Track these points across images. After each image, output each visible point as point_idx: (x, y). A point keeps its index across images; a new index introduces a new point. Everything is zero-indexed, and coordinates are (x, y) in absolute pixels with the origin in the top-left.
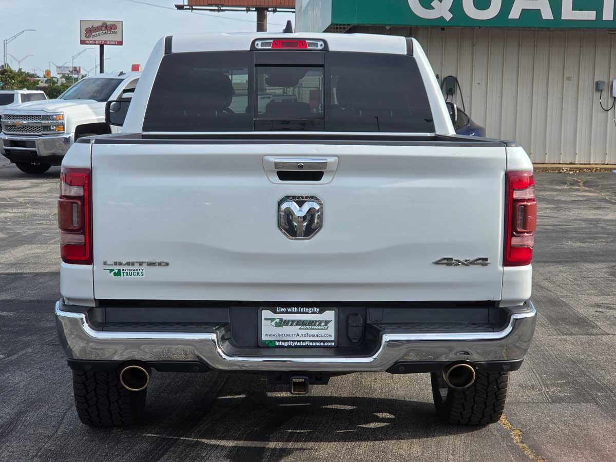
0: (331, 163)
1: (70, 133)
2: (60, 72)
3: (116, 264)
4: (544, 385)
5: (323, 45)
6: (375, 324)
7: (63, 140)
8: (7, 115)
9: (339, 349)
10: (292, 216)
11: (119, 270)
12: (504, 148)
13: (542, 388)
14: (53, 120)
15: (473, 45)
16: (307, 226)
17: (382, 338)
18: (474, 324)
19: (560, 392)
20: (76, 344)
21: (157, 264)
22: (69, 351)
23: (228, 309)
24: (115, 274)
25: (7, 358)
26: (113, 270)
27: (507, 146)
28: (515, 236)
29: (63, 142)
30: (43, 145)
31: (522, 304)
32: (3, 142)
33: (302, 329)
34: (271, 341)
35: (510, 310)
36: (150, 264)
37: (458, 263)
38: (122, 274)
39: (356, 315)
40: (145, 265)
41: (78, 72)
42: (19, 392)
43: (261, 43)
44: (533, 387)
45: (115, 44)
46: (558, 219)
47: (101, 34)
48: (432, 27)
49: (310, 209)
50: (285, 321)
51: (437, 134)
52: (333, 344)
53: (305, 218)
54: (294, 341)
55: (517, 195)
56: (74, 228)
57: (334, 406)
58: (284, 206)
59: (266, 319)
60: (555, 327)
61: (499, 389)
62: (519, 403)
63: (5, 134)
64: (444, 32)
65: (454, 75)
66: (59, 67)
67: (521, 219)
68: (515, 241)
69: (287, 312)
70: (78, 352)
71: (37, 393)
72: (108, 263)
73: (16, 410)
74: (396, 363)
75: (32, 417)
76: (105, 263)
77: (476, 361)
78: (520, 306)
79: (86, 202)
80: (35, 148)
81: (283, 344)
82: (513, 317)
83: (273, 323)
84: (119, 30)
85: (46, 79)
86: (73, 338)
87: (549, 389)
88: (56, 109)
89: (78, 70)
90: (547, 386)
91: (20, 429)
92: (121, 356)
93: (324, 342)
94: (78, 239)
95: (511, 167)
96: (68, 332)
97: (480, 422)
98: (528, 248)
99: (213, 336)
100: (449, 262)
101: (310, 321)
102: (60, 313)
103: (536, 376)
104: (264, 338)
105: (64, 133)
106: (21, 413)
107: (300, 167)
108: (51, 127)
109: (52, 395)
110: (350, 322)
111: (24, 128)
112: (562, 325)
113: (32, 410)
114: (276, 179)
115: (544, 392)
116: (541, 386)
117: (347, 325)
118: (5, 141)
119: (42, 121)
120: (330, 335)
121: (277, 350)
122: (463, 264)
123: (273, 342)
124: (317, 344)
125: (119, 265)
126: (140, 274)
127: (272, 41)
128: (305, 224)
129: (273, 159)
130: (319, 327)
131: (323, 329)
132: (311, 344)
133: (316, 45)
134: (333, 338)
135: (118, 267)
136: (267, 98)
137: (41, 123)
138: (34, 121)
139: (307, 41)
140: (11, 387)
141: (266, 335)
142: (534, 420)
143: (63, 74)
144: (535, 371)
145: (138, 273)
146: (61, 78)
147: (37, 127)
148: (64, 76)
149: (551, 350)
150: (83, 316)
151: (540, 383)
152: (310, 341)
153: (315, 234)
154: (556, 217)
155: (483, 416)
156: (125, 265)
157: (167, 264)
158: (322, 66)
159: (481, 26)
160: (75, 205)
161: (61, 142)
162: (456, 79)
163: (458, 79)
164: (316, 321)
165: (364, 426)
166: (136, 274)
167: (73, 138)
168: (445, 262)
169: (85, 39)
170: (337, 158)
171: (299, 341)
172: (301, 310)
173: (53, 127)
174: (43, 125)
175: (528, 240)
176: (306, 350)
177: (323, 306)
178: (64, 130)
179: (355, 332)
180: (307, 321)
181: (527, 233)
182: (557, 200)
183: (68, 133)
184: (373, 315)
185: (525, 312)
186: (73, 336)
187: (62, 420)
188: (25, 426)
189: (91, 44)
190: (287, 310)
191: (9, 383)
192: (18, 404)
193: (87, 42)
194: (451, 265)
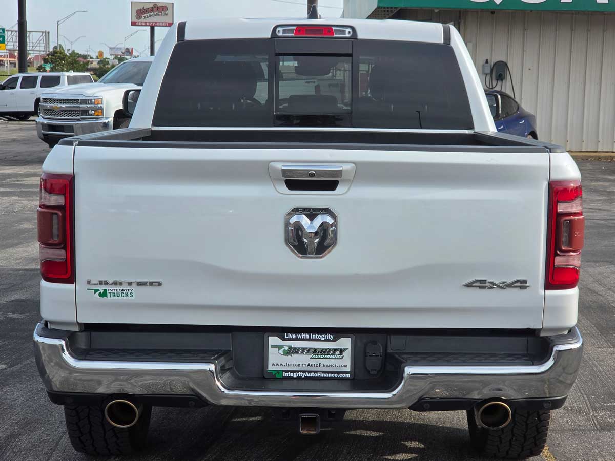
0: (347, 171)
1: (108, 118)
2: (113, 53)
3: (101, 283)
4: (592, 408)
5: (351, 32)
6: (396, 353)
7: (102, 125)
8: (45, 99)
9: (357, 382)
10: (302, 231)
11: (105, 290)
12: (547, 153)
13: (590, 413)
14: (92, 104)
15: (525, 29)
16: (319, 243)
17: (403, 371)
18: (510, 355)
19: (610, 417)
20: (56, 373)
21: (148, 284)
22: (47, 382)
23: (230, 335)
24: (100, 295)
25: (9, 369)
26: (98, 290)
27: (550, 152)
28: (559, 255)
29: (102, 127)
30: (81, 129)
31: (566, 333)
32: (41, 126)
33: (314, 358)
34: (278, 372)
35: (552, 340)
36: (140, 284)
37: (492, 286)
38: (108, 295)
39: (375, 343)
40: (134, 285)
41: (130, 53)
42: (15, 411)
43: (283, 30)
44: (579, 411)
45: (166, 26)
46: (610, 213)
47: (152, 15)
48: (482, 11)
49: (323, 224)
50: (295, 349)
51: (476, 131)
52: (348, 376)
53: (316, 233)
54: (304, 372)
55: (562, 208)
56: (55, 242)
57: (359, 432)
58: (294, 219)
59: (273, 346)
60: (605, 337)
61: (540, 420)
62: (563, 431)
63: (44, 118)
64: (495, 15)
65: (504, 60)
66: (111, 49)
67: (566, 236)
68: (559, 261)
69: (297, 339)
70: (58, 383)
71: (35, 411)
72: (92, 282)
73: (8, 433)
74: (421, 399)
75: (25, 440)
76: (89, 282)
77: (513, 398)
78: (564, 335)
79: (67, 213)
80: (73, 132)
81: (292, 375)
82: (556, 349)
83: (281, 351)
84: (169, 12)
85: (99, 60)
86: (52, 367)
87: (598, 413)
88: (95, 93)
89: (131, 51)
90: (595, 409)
91: (8, 456)
92: (107, 388)
93: (338, 373)
94: (58, 254)
95: (556, 176)
96: (47, 359)
97: (519, 455)
98: (574, 269)
99: (211, 367)
100: (482, 285)
101: (323, 349)
102: (37, 338)
103: (583, 397)
104: (270, 368)
105: (102, 117)
106: (12, 437)
107: (312, 175)
108: (90, 111)
109: (50, 414)
110: (368, 351)
111: (62, 112)
112: (613, 336)
113: (25, 432)
114: (284, 188)
115: (592, 416)
116: (589, 409)
117: (365, 354)
118: (43, 124)
119: (81, 106)
120: (346, 366)
121: (285, 382)
122: (498, 286)
123: (281, 372)
124: (330, 375)
125: (105, 284)
126: (129, 295)
127: (295, 28)
128: (317, 240)
129: (280, 166)
130: (333, 357)
131: (337, 359)
132: (323, 375)
133: (344, 32)
134: (348, 369)
135: (104, 287)
136: (312, 82)
137: (79, 107)
138: (73, 105)
139: (334, 28)
140: (8, 404)
141: (273, 365)
142: (581, 452)
143: (115, 55)
144: (582, 392)
145: (126, 294)
146: (114, 59)
147: (76, 111)
148: (116, 57)
149: (601, 366)
150: (63, 343)
151: (587, 406)
152: (323, 372)
153: (329, 252)
154: (608, 211)
155: (523, 450)
156: (112, 284)
157: (160, 284)
158: (350, 55)
159: (532, 9)
160: (55, 217)
161: (100, 127)
162: (506, 64)
163: (508, 65)
164: (330, 350)
165: (389, 457)
166: (124, 295)
167: (112, 123)
168: (478, 284)
169: (136, 20)
170: (353, 165)
171: (310, 372)
172: (313, 336)
173: (91, 112)
174: (81, 109)
175: (574, 260)
176: (318, 382)
177: (338, 333)
178: (103, 115)
179: (374, 363)
180: (319, 349)
181: (574, 251)
182: (610, 192)
183: (107, 118)
184: (396, 343)
185: (570, 342)
186: (52, 364)
187: (56, 446)
188: (14, 452)
189: (142, 26)
190: (297, 337)
191: (6, 399)
192: (12, 425)
193: (137, 23)
194: (484, 287)
